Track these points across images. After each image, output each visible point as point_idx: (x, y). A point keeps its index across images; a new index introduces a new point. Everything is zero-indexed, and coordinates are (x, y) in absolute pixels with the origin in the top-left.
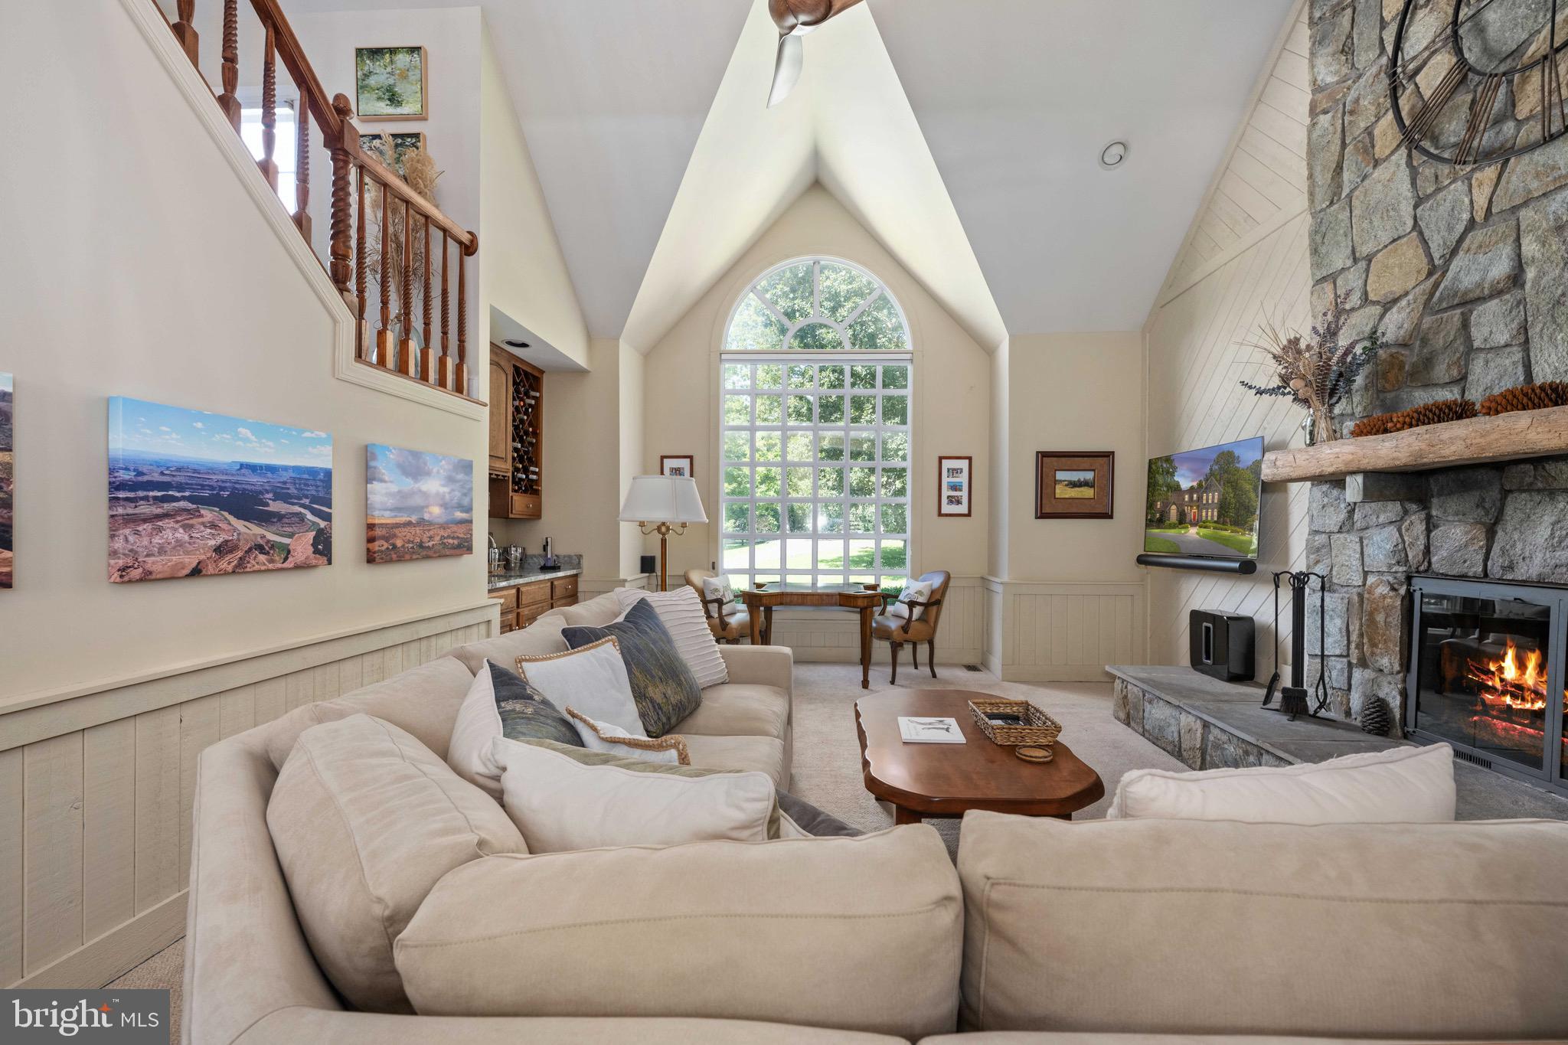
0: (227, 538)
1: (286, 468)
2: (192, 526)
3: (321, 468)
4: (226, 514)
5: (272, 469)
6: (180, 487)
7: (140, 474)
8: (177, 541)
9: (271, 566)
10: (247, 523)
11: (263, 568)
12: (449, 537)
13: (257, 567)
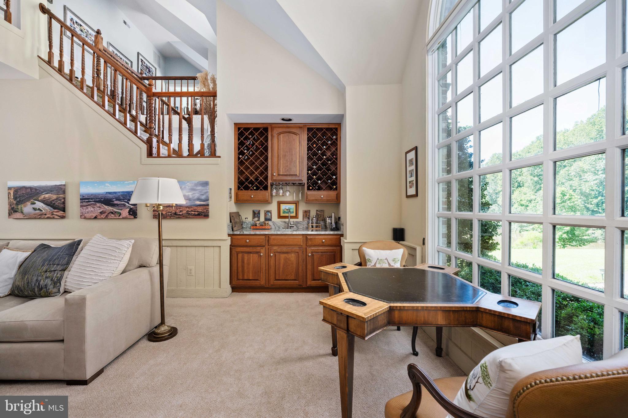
0: (103, 210)
1: (119, 192)
2: (94, 207)
3: (131, 191)
4: (103, 204)
5: (115, 193)
6: (92, 199)
7: (83, 197)
8: (91, 210)
9: (115, 217)
10: (108, 207)
11: (113, 218)
12: (192, 211)
13: (111, 217)
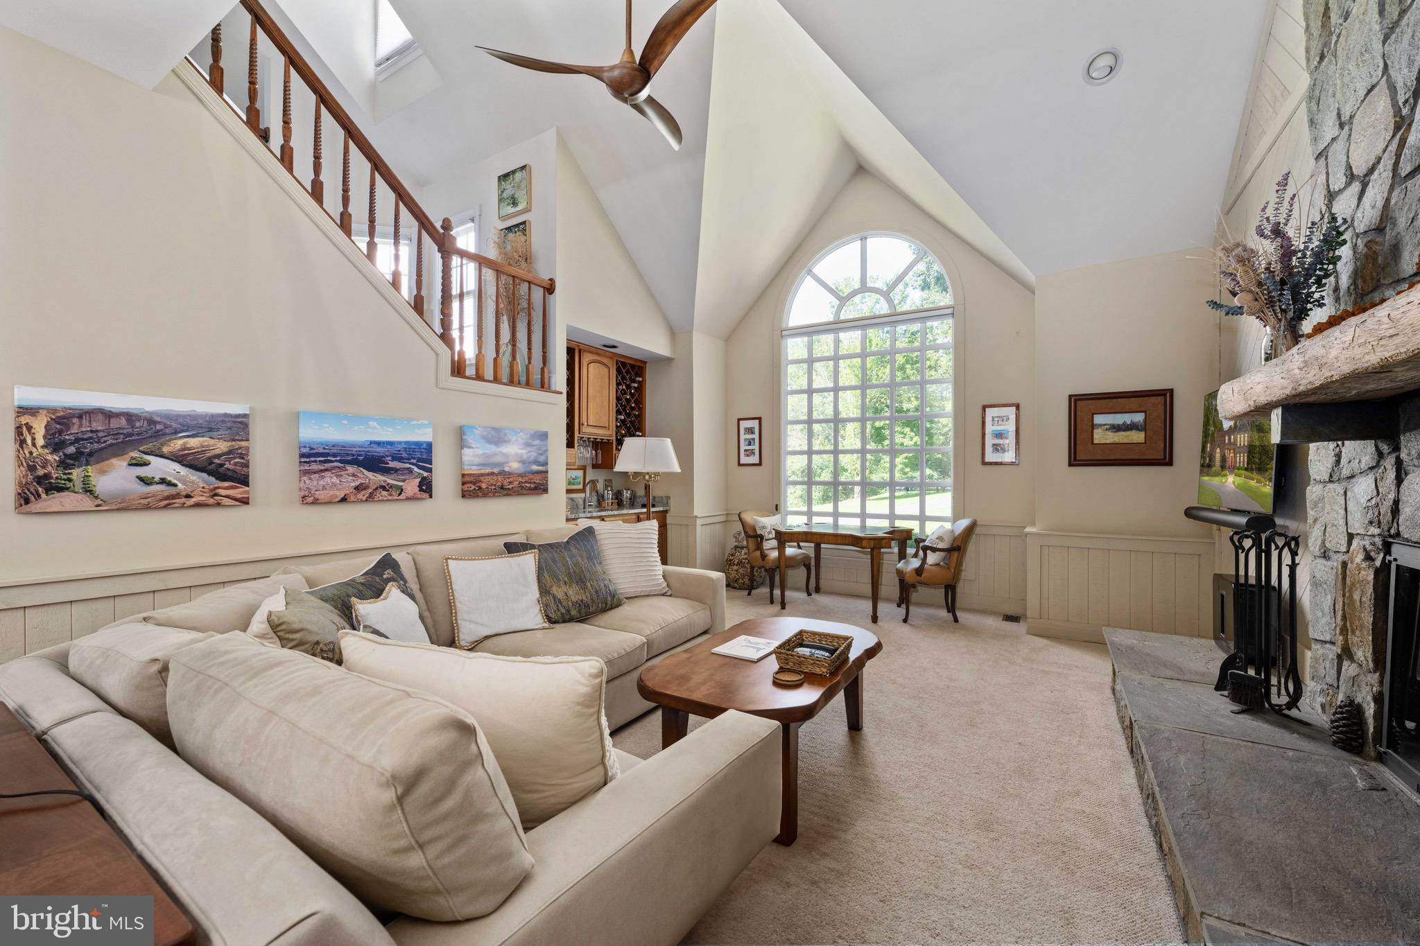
0: (362, 482)
1: (400, 443)
2: (341, 475)
3: (425, 442)
4: (362, 469)
5: (391, 443)
6: (334, 455)
7: (312, 449)
8: (333, 483)
9: (390, 498)
10: (374, 474)
11: (385, 499)
12: (526, 482)
13: (381, 498)
